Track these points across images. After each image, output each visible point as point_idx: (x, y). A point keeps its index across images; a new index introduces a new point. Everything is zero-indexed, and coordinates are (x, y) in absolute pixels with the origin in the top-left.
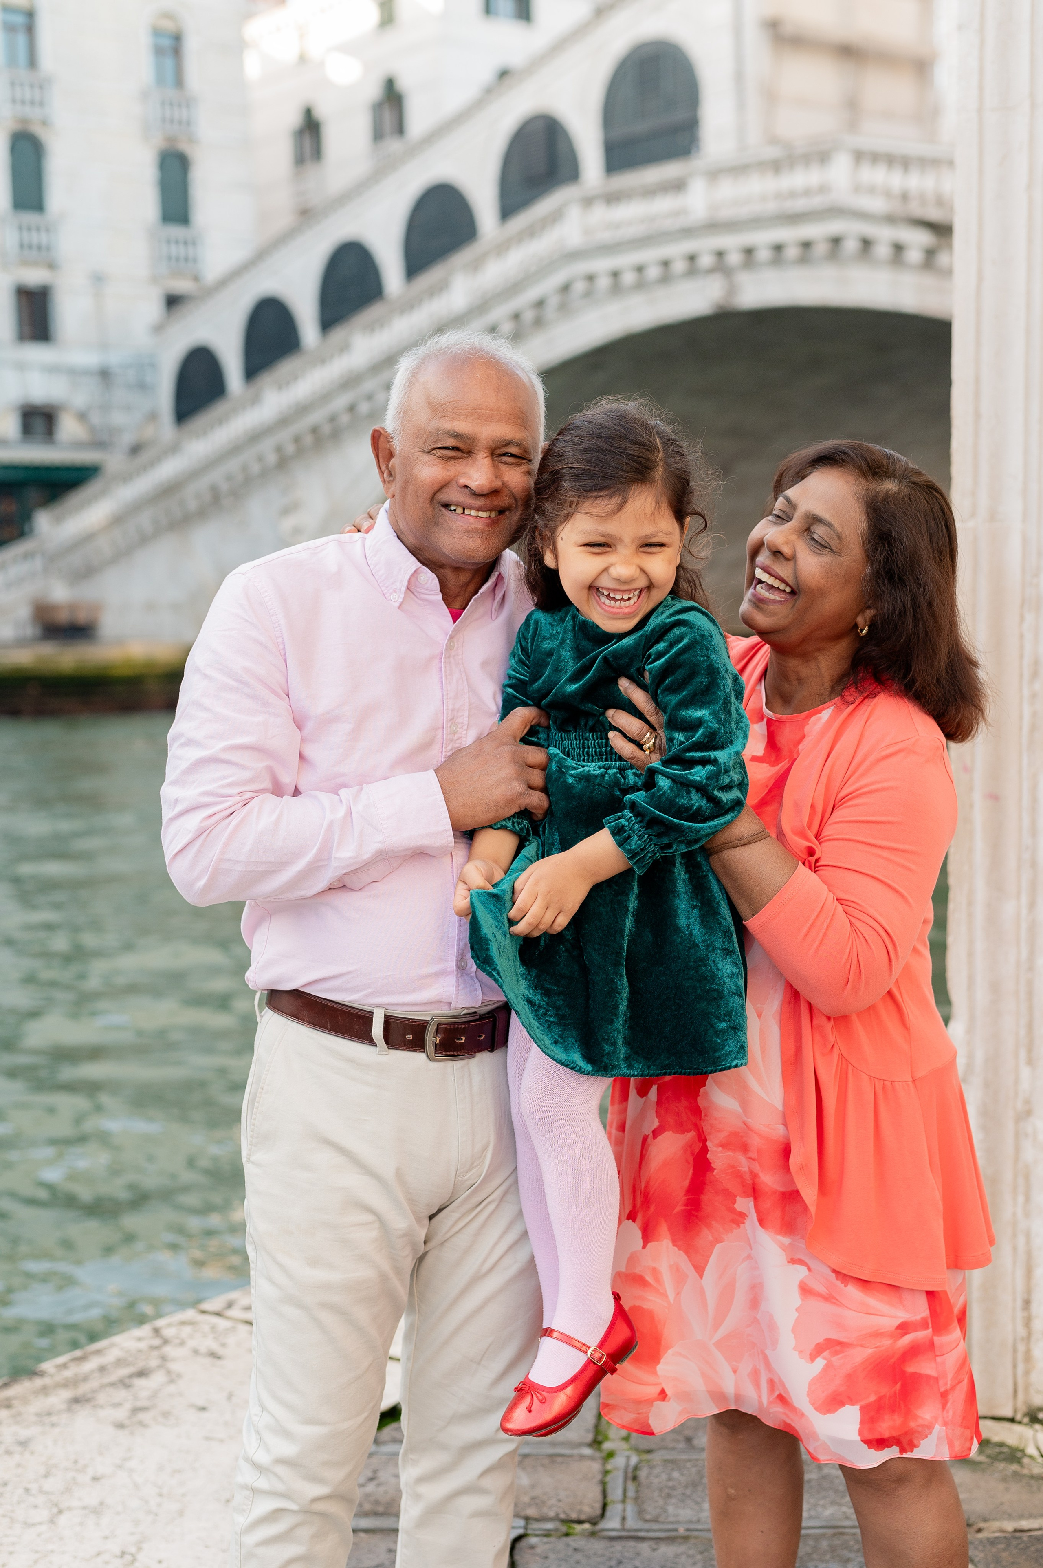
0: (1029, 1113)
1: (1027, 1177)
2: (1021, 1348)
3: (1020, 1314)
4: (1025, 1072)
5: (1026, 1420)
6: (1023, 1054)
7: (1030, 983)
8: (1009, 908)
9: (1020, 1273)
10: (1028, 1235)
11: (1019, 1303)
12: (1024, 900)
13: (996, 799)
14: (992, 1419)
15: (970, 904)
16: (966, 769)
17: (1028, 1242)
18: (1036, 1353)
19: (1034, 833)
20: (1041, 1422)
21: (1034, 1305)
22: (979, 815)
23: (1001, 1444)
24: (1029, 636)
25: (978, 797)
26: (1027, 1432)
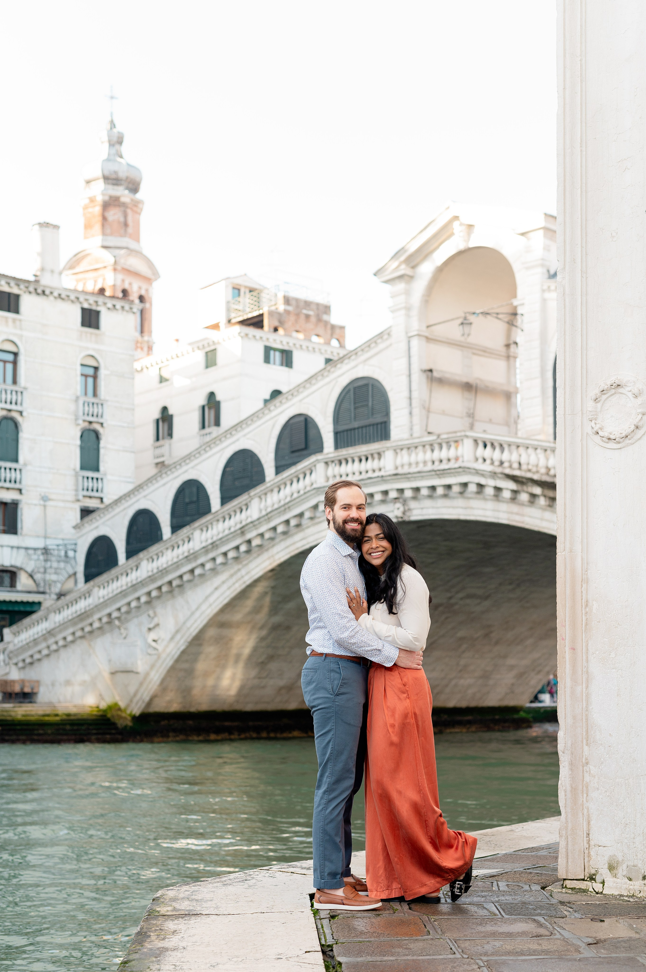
0: (587, 763)
1: (587, 787)
2: (586, 852)
3: (585, 839)
4: (586, 748)
5: (588, 879)
6: (585, 742)
7: (587, 715)
9: (585, 824)
10: (588, 809)
11: (585, 834)
12: (584, 686)
13: (574, 649)
14: (576, 880)
15: (565, 687)
16: (563, 639)
17: (588, 811)
18: (592, 853)
19: (587, 661)
20: (594, 880)
21: (591, 835)
22: (567, 656)
23: (580, 889)
24: (584, 592)
25: (567, 649)
26: (589, 883)
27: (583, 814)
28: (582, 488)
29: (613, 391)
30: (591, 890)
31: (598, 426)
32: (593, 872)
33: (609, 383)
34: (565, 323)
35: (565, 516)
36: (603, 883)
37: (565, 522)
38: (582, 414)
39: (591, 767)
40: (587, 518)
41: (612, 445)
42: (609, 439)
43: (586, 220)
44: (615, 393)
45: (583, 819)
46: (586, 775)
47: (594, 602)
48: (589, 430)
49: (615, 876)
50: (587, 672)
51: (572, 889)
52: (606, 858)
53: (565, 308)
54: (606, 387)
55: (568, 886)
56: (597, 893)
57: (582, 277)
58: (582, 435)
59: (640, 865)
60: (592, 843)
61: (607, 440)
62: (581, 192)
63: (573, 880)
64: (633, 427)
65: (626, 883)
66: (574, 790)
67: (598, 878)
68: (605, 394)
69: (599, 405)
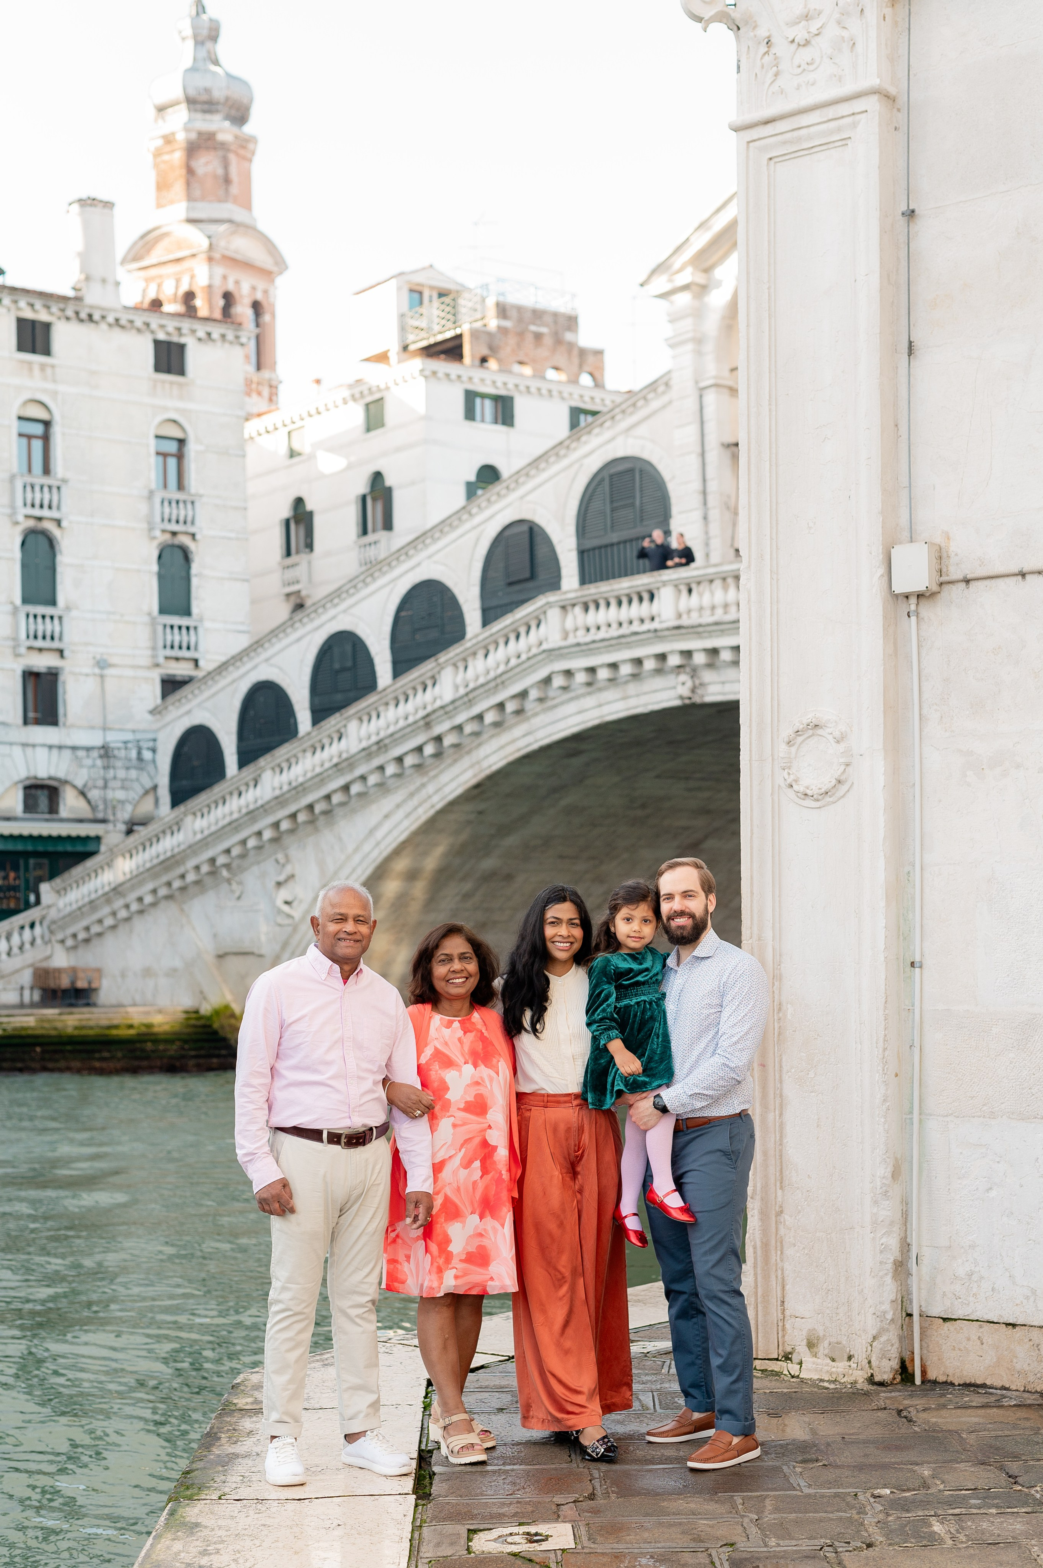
0: (782, 1212)
1: (781, 1243)
2: (781, 1324)
3: (779, 1308)
4: (779, 1192)
5: (783, 1359)
6: (778, 1184)
7: (781, 1151)
8: (771, 1116)
9: (779, 1288)
10: (782, 1270)
11: (779, 1302)
12: (777, 1113)
13: (764, 1066)
14: (768, 1359)
17: (783, 1273)
18: (788, 1326)
19: (781, 1082)
20: (790, 1359)
21: (786, 1303)
23: (772, 1371)
24: (776, 992)
26: (784, 1364)
27: (777, 1277)
28: (773, 857)
29: (810, 732)
30: (786, 1372)
31: (792, 777)
32: (789, 1349)
33: (805, 722)
34: (750, 639)
35: (752, 893)
36: (801, 1363)
37: (752, 901)
38: (773, 759)
39: (787, 1217)
40: (780, 896)
41: (809, 803)
42: (806, 795)
43: (777, 503)
44: (813, 735)
45: (776, 1282)
46: (781, 1227)
47: (789, 1006)
48: (783, 784)
49: (815, 1356)
50: (781, 1096)
52: (804, 1333)
53: (750, 619)
54: (801, 727)
55: (758, 1368)
56: (793, 1377)
57: (772, 578)
58: (773, 787)
59: (844, 1342)
60: (787, 1313)
61: (803, 796)
62: (771, 465)
63: (765, 1359)
64: (834, 782)
65: (827, 1365)
66: (766, 1245)
67: (795, 1358)
68: (800, 735)
69: (793, 749)
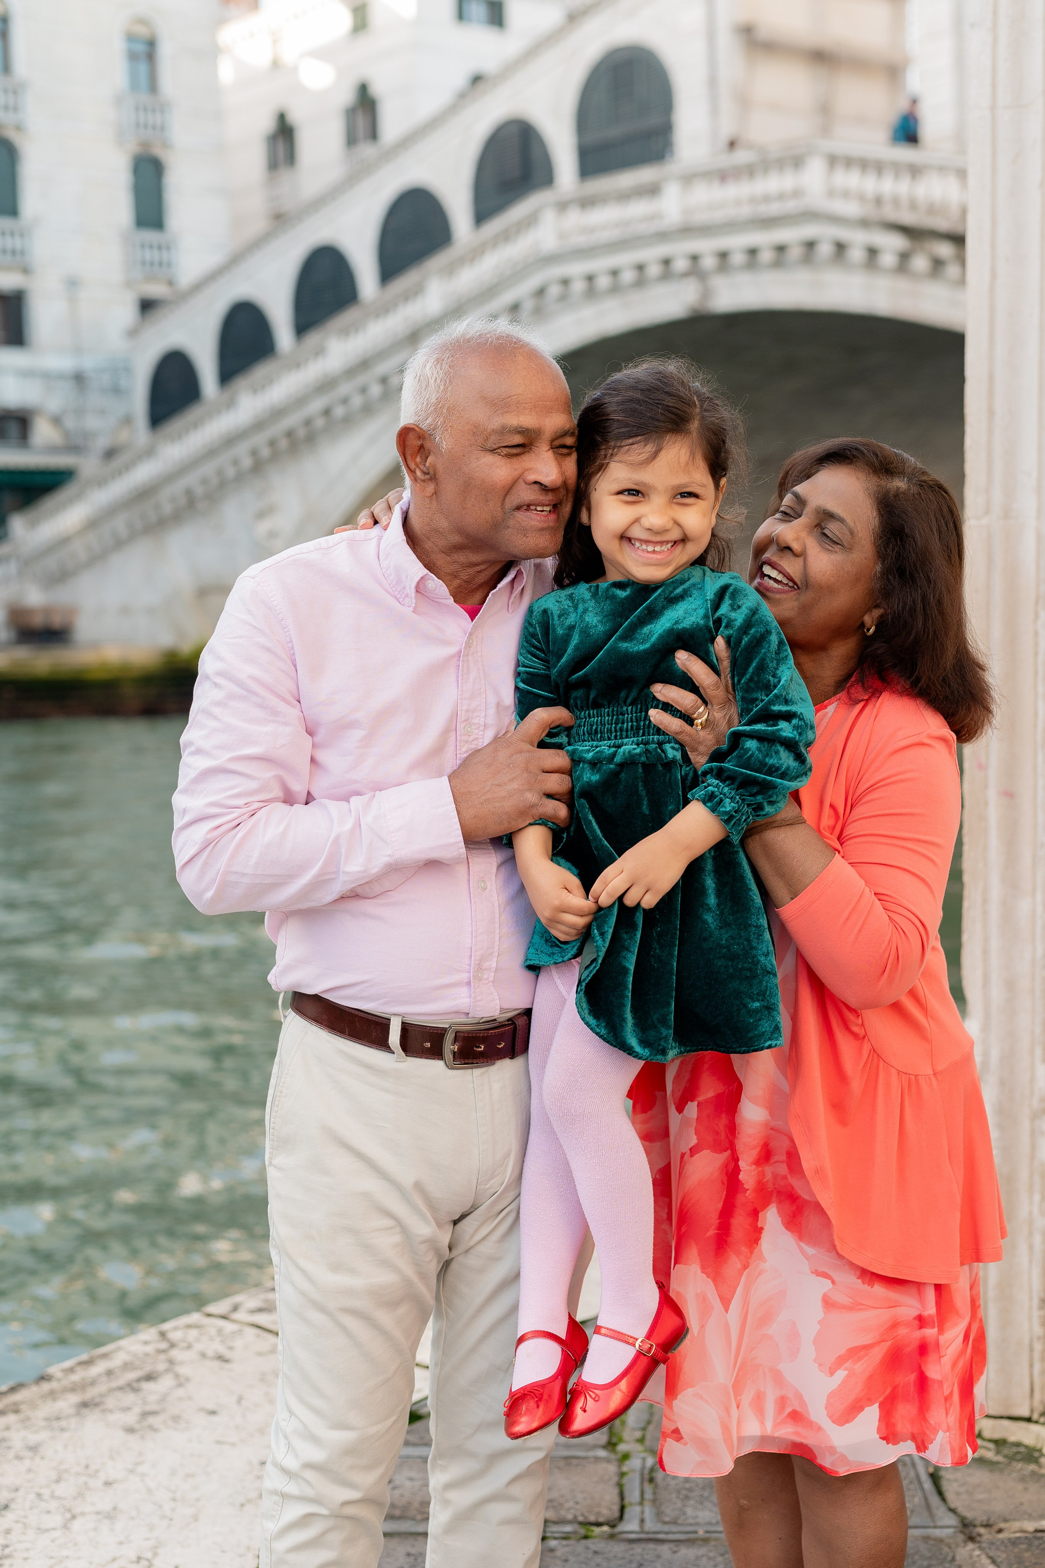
5: (1043, 1419)
12: (1039, 897)
13: (1011, 796)
14: (1009, 1422)
15: (985, 901)
16: (980, 767)
22: (994, 813)
23: (1017, 1444)
25: (992, 794)
26: (1043, 1431)
27: (1031, 1248)
35: (991, 412)
37: (990, 431)
45: (1031, 1261)
51: (996, 1442)
55: (987, 1436)
63: (1001, 1417)
